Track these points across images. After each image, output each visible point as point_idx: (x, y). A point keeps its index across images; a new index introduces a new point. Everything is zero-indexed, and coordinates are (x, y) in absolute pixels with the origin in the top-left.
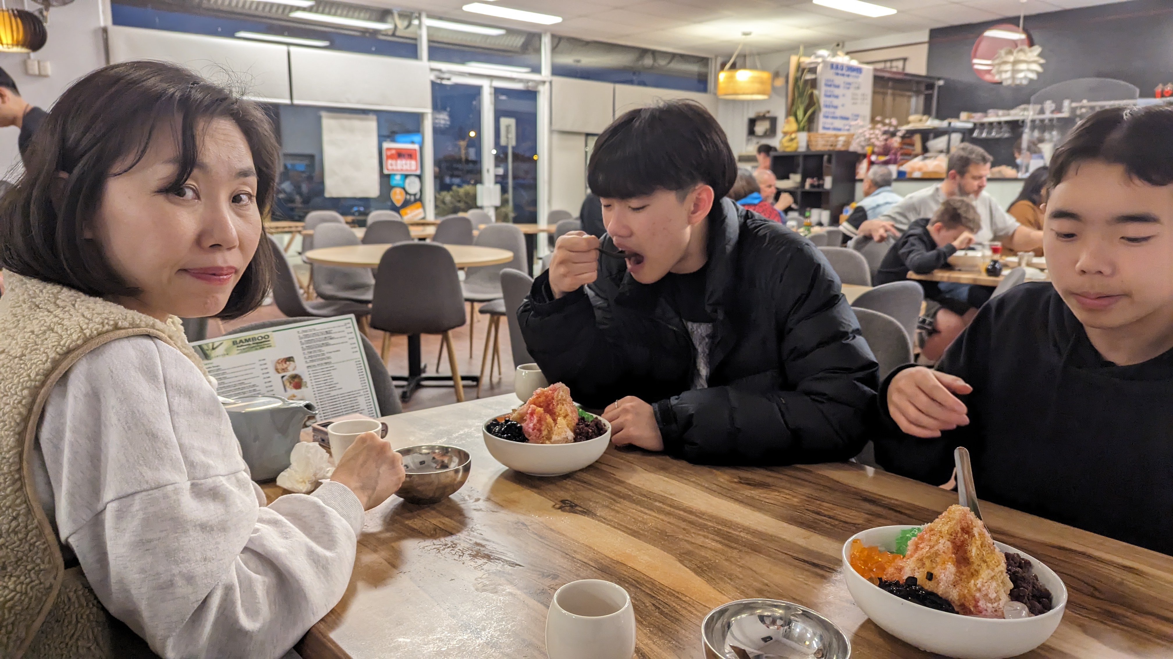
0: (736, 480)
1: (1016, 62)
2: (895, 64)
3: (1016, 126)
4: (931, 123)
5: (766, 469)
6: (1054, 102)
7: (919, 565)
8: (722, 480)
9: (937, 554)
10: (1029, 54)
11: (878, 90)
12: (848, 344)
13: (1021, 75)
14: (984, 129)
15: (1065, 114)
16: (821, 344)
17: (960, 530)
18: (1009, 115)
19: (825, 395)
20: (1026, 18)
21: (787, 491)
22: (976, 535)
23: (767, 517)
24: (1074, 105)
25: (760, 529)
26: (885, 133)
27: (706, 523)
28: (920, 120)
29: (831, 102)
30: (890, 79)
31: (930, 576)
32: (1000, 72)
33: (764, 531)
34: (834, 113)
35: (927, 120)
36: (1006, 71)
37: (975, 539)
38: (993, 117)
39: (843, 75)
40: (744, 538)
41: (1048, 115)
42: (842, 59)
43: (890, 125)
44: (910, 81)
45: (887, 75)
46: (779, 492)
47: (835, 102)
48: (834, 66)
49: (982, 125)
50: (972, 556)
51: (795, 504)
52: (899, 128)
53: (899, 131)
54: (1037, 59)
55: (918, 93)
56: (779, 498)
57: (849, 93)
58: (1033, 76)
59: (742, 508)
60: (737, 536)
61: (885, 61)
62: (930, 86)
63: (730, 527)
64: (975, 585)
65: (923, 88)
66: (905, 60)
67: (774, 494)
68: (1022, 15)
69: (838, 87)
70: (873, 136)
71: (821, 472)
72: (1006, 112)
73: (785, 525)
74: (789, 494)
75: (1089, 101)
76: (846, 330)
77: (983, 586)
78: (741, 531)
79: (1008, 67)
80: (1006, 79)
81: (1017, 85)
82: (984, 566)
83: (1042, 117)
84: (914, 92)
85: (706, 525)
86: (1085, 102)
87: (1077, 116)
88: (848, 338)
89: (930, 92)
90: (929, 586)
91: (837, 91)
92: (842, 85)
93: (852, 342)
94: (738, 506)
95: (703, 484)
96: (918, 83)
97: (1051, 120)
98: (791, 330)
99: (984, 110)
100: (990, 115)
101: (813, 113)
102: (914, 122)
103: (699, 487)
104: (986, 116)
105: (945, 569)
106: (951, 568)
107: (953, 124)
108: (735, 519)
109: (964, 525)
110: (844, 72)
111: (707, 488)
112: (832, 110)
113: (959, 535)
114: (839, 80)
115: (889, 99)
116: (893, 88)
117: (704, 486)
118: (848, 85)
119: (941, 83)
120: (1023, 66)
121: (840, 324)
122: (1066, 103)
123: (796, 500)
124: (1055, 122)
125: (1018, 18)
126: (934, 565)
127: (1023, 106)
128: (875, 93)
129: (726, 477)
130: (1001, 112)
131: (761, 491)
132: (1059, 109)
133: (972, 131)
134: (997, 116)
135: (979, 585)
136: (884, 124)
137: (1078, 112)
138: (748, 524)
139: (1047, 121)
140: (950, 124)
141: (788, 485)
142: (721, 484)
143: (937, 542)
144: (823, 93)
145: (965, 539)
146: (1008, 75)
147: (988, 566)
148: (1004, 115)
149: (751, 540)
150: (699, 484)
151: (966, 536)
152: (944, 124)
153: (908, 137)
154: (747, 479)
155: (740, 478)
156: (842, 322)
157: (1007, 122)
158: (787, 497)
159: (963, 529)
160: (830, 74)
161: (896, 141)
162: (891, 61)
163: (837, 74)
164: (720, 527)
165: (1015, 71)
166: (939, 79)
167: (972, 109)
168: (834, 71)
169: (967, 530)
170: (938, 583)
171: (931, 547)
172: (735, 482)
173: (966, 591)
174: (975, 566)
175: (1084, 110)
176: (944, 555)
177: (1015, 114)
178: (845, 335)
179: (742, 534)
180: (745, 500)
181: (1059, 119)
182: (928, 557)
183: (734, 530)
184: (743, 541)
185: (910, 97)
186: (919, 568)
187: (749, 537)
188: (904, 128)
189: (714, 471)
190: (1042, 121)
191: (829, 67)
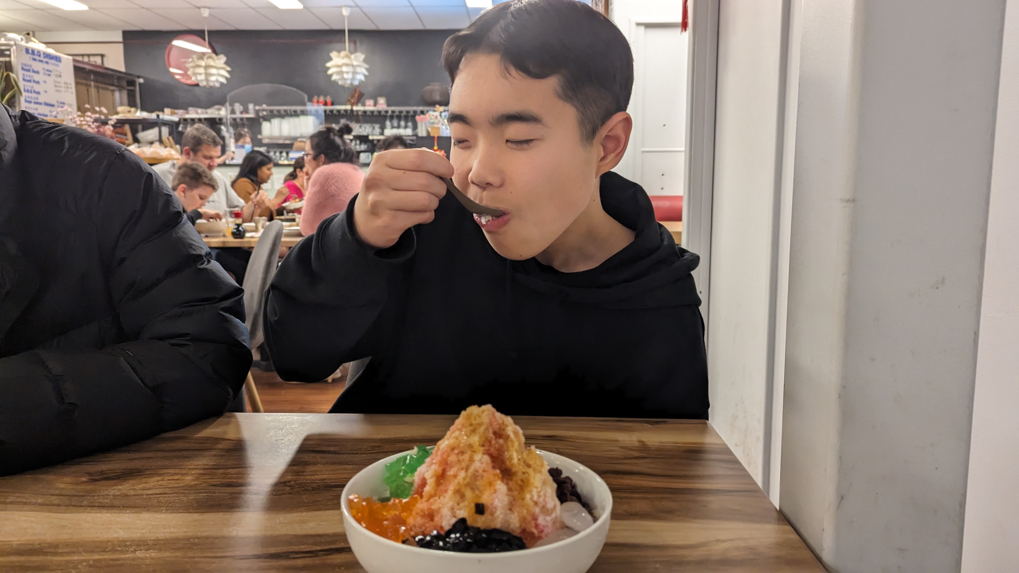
0: (84, 479)
1: (207, 67)
2: (92, 59)
3: (214, 123)
4: (140, 114)
5: (125, 451)
6: (241, 104)
7: (458, 498)
8: (62, 486)
9: (475, 476)
10: (217, 62)
11: (80, 81)
12: (205, 269)
13: (213, 78)
14: (187, 124)
15: (251, 115)
16: (169, 273)
17: (493, 437)
18: (207, 113)
19: (187, 335)
20: (210, 32)
21: (172, 471)
22: (512, 435)
23: (163, 516)
24: (257, 108)
25: (161, 535)
26: (96, 120)
27: (67, 558)
28: (129, 112)
29: (32, 87)
30: (91, 72)
31: (480, 509)
32: (195, 74)
33: (168, 536)
34: (37, 98)
35: (136, 112)
36: (200, 74)
37: (512, 441)
38: (193, 114)
39: (41, 61)
40: (146, 558)
41: (238, 115)
42: (36, 45)
43: (100, 113)
44: (111, 76)
45: (88, 67)
46: (160, 475)
47: (37, 87)
48: (30, 51)
49: (185, 120)
50: (512, 465)
51: (193, 483)
52: (110, 117)
53: (110, 120)
54: (224, 66)
55: (121, 88)
56: (165, 483)
57: (51, 80)
58: (223, 80)
59: (116, 515)
60: (133, 559)
61: (83, 55)
62: (131, 83)
63: (114, 551)
64: (532, 499)
65: (124, 84)
66: (102, 56)
67: (153, 482)
68: (206, 29)
69: (38, 72)
70: (84, 123)
71: (200, 435)
72: (204, 110)
73: (196, 516)
74: (175, 474)
75: (268, 105)
76: (198, 252)
77: (539, 496)
78: (135, 551)
79: (201, 70)
80: (202, 81)
81: (211, 87)
82: (530, 471)
83: (234, 116)
84: (117, 86)
85: (68, 562)
86: (264, 106)
87: (260, 117)
88: (203, 264)
89: (132, 88)
90: (481, 522)
91: (36, 77)
92: (41, 72)
93: (209, 266)
94: (108, 515)
95: (33, 501)
96: (119, 78)
97: (242, 119)
98: (123, 260)
99: (185, 107)
100: (190, 112)
101: (13, 97)
102: (123, 112)
103: (26, 508)
104: (188, 113)
105: (495, 491)
106: (501, 487)
107: (161, 117)
108: (116, 535)
109: (496, 427)
110: (42, 58)
111: (41, 504)
112: (34, 95)
113: (493, 442)
114: (36, 66)
115: (93, 91)
116: (95, 81)
117: (36, 504)
118: (49, 73)
119: (141, 81)
120: (213, 71)
121: (190, 246)
122: (251, 106)
123: (189, 478)
124: (245, 120)
125: (203, 31)
126: (477, 492)
127: (217, 107)
128: (77, 83)
129: (67, 479)
130: (200, 111)
131: (131, 482)
132: (246, 111)
133: (178, 124)
134: (197, 113)
135: (535, 498)
136: (95, 112)
137: (261, 114)
138: (139, 535)
139: (238, 120)
140: (158, 116)
141: (167, 463)
142: (64, 492)
143: (471, 460)
144: (21, 77)
145: (501, 446)
146: (202, 77)
147: (535, 470)
148: (202, 113)
149: (159, 558)
150: (25, 503)
151: (501, 441)
152: (153, 116)
153: (120, 127)
154: (102, 473)
155: (90, 474)
156: (191, 244)
157: (206, 119)
158: (176, 477)
159: (495, 433)
160: (27, 59)
161: (109, 129)
162: (89, 55)
163: (34, 60)
164: (96, 557)
165: (208, 75)
166: (139, 77)
167: (175, 106)
168: (29, 56)
169: (499, 434)
170: (492, 514)
171: (467, 469)
172: (85, 482)
173: (525, 511)
174: (520, 476)
175: (265, 113)
176: (485, 474)
177: (212, 113)
178: (199, 258)
179: (139, 554)
180: (117, 503)
181: (248, 119)
182: (467, 485)
183: (121, 552)
184: (147, 565)
185: (113, 91)
186: (458, 504)
187: (153, 554)
188: (115, 117)
189: (42, 476)
190: (234, 119)
191: (24, 51)
